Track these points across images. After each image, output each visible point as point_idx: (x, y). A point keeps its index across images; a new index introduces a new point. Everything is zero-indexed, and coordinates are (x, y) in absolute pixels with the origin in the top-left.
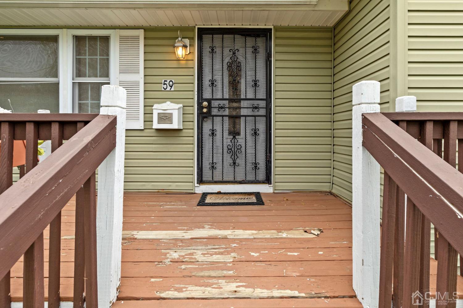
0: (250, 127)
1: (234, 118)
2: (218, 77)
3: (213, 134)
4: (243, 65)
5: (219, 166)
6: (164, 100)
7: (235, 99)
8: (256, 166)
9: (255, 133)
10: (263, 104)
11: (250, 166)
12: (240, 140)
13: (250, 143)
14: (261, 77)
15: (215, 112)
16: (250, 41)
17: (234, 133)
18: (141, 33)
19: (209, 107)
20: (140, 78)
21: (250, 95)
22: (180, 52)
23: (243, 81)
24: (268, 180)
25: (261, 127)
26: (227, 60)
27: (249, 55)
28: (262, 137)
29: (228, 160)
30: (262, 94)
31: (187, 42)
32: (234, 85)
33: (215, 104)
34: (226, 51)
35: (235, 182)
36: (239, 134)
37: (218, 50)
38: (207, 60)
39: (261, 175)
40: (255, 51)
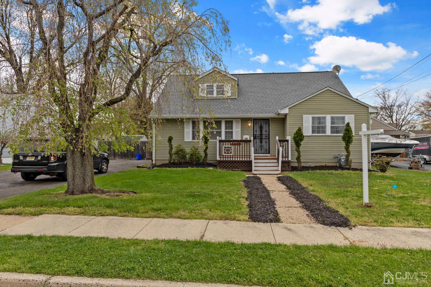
0: (265, 141)
1: (261, 139)
2: (257, 130)
3: (256, 142)
4: (263, 127)
5: (258, 150)
6: (245, 135)
7: (261, 134)
8: (266, 150)
9: (266, 142)
10: (268, 135)
11: (265, 150)
12: (263, 144)
13: (265, 145)
14: (267, 129)
15: (257, 137)
16: (265, 121)
17: (261, 142)
18: (240, 120)
19: (256, 136)
20: (240, 130)
21: (265, 134)
22: (250, 124)
23: (263, 130)
24: (269, 153)
25: (267, 141)
26: (259, 125)
27: (265, 124)
28: (268, 143)
29: (260, 148)
30: (267, 133)
31: (250, 122)
32: (261, 131)
33: (257, 135)
34: (259, 123)
35: (261, 153)
36: (262, 142)
37: (257, 123)
38: (255, 126)
39: (268, 152)
40: (266, 124)
